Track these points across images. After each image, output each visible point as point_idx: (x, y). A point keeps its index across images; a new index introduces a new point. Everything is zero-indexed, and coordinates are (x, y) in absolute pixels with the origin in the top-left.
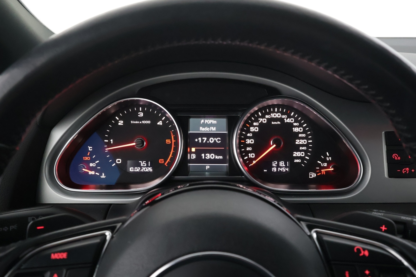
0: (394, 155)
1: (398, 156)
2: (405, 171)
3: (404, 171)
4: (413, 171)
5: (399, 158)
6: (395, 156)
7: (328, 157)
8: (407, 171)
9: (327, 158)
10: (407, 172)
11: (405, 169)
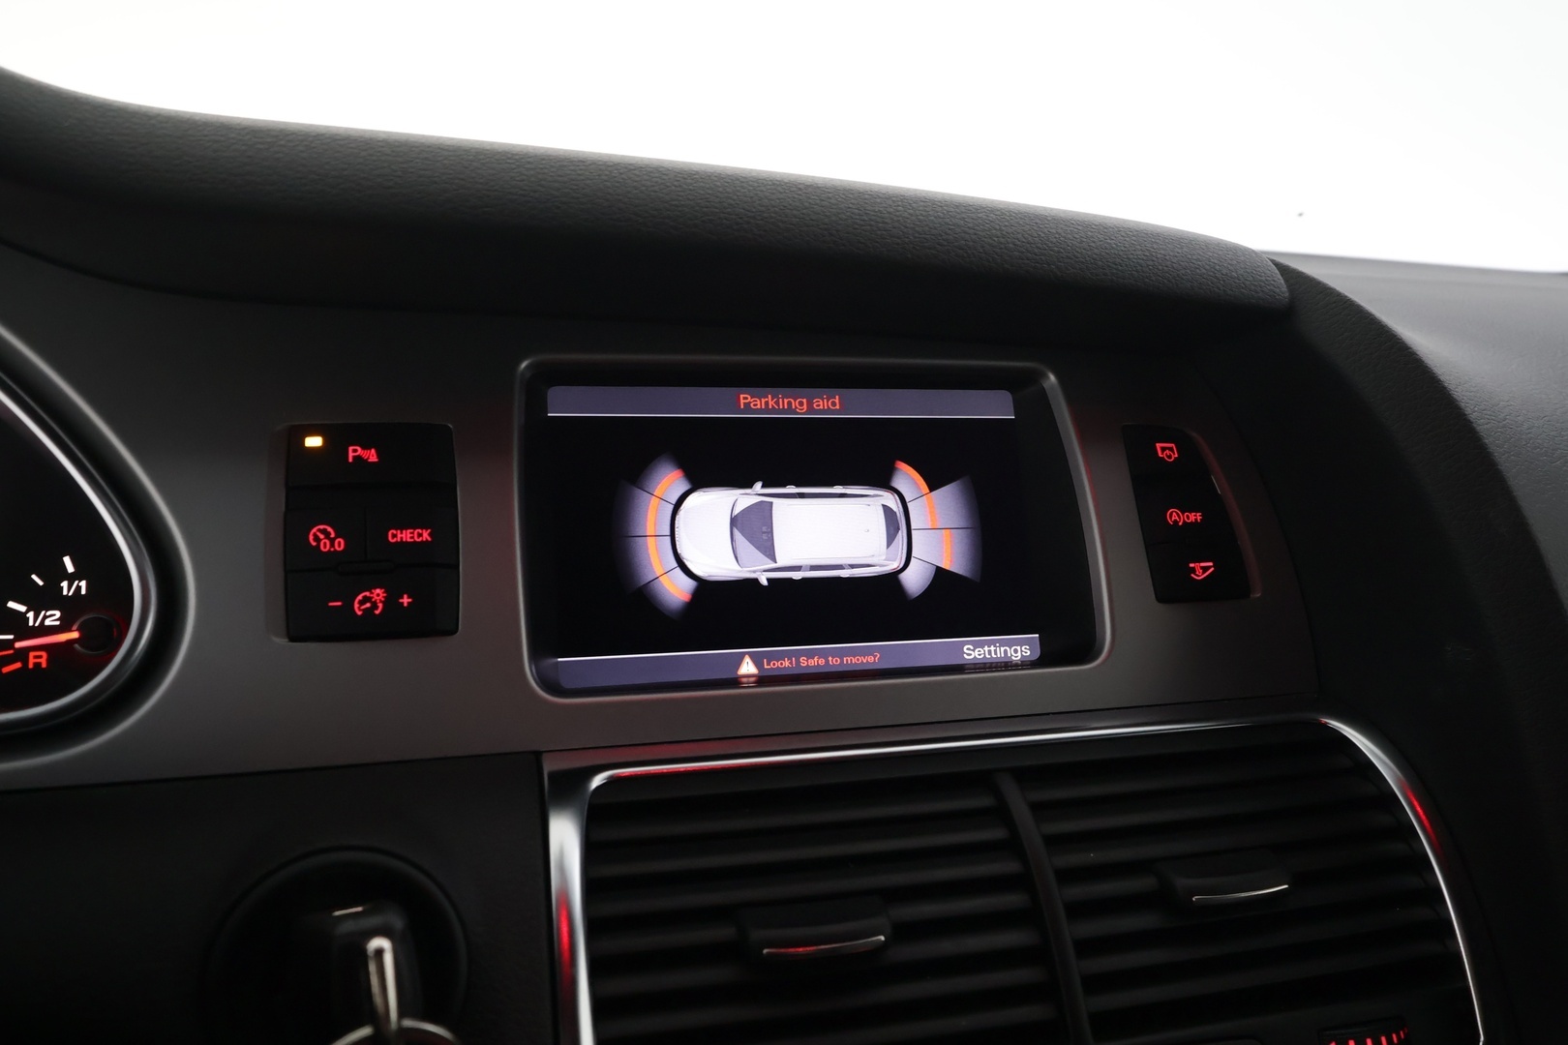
0: (319, 530)
1: (333, 535)
2: (368, 605)
3: (362, 603)
4: (405, 600)
5: (340, 545)
6: (322, 536)
7: (71, 578)
8: (375, 606)
9: (65, 584)
10: (377, 608)
11: (367, 594)
